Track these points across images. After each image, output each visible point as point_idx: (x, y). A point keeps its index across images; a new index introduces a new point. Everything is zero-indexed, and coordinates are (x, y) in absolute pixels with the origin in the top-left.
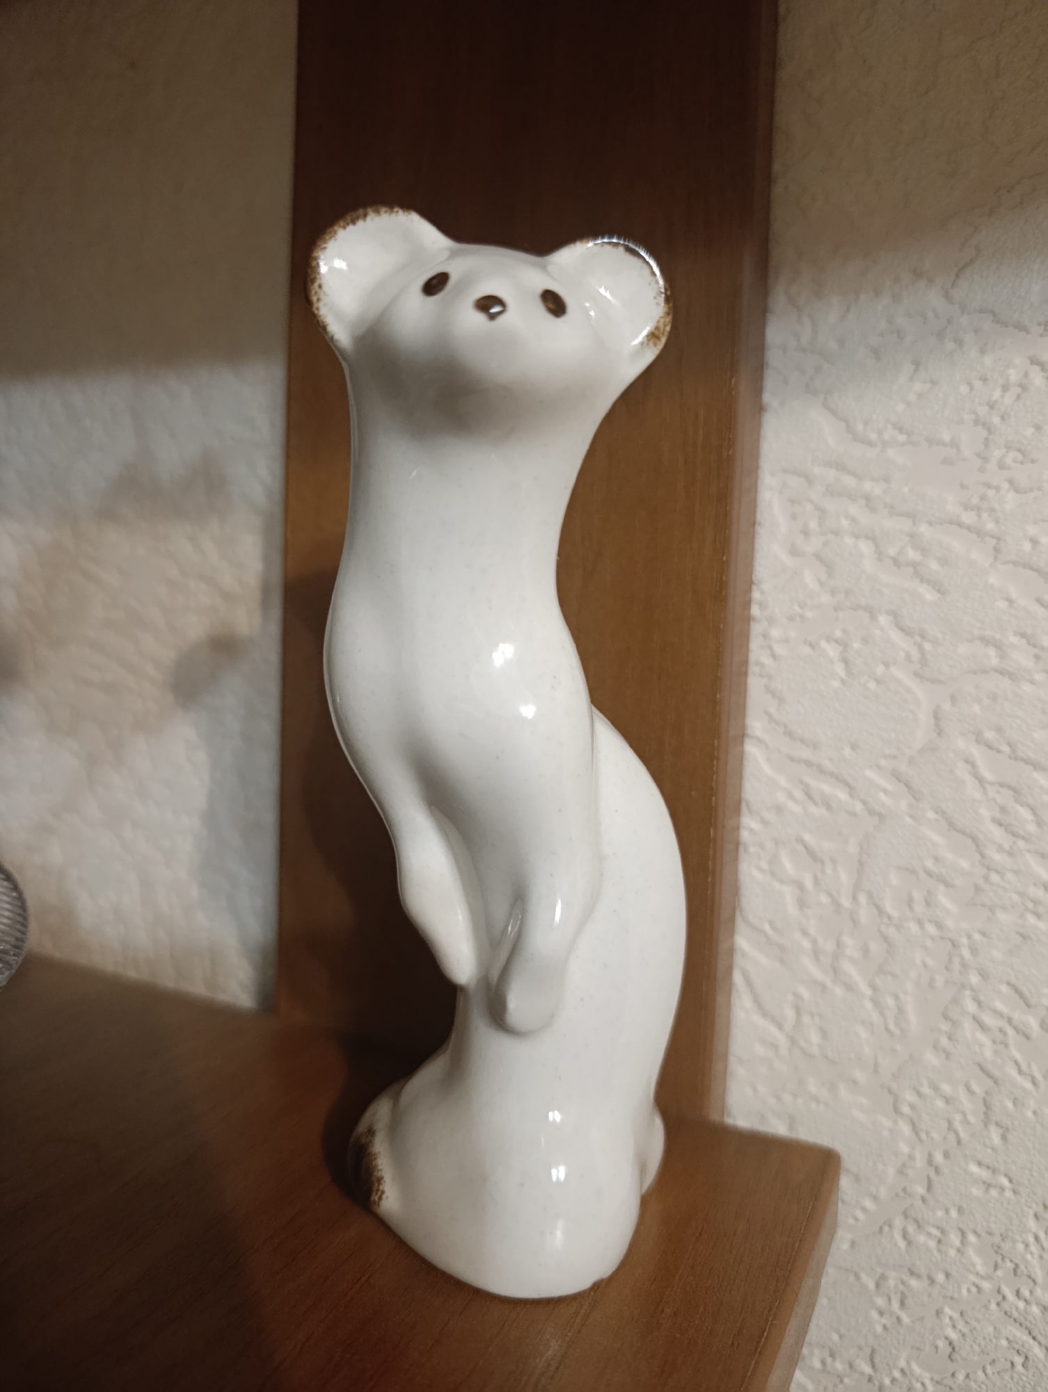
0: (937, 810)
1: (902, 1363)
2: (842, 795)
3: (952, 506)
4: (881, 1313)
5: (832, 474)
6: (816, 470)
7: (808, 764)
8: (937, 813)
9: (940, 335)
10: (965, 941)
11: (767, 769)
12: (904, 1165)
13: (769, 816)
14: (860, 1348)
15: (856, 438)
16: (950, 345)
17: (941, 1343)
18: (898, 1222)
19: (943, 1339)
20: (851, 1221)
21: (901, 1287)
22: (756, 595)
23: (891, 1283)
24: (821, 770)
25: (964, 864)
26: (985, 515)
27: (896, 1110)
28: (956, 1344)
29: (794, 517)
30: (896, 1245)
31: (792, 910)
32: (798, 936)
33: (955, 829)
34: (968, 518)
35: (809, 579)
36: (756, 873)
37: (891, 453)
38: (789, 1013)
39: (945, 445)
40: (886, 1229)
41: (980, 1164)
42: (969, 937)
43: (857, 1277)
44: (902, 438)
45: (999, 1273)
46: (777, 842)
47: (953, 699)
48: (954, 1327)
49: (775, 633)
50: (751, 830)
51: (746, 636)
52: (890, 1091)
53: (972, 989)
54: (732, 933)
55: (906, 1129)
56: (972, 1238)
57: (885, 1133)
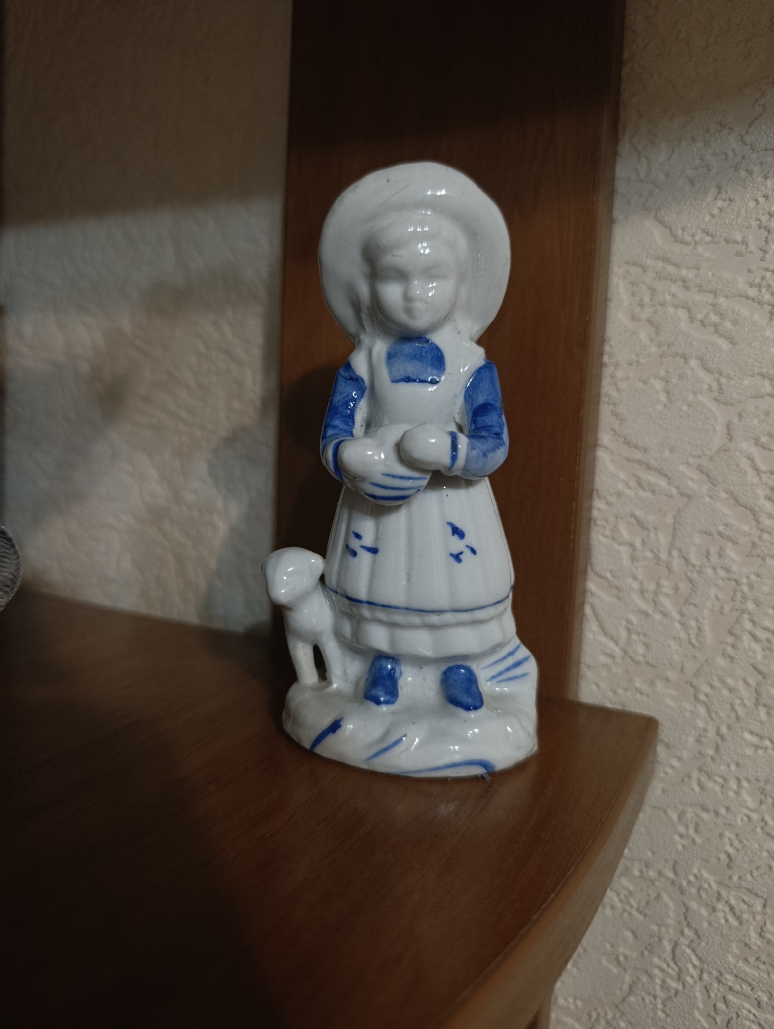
0: (727, 492)
1: (695, 871)
2: (663, 483)
3: (741, 284)
4: (681, 836)
5: (660, 264)
6: (649, 262)
7: (640, 462)
8: (727, 493)
9: (736, 168)
10: (745, 580)
11: (611, 467)
12: (700, 736)
13: (613, 499)
14: (666, 861)
15: (677, 240)
16: (743, 174)
17: (723, 856)
18: (695, 774)
19: (724, 853)
20: (662, 775)
21: (695, 818)
22: (607, 348)
23: (689, 815)
24: (649, 467)
25: (746, 528)
26: (764, 290)
27: (696, 698)
28: (733, 855)
29: (633, 294)
30: (693, 790)
31: (626, 562)
32: (630, 580)
33: (739, 504)
34: (752, 292)
35: (643, 335)
36: (602, 539)
37: (700, 249)
38: (623, 633)
39: (738, 243)
40: (686, 779)
41: (751, 732)
42: (748, 577)
43: (666, 813)
44: (708, 239)
45: (763, 807)
46: (617, 517)
47: (740, 416)
48: (731, 845)
49: (620, 374)
50: (600, 510)
51: (599, 377)
52: (692, 685)
53: (749, 614)
54: (585, 579)
55: (702, 711)
56: (745, 784)
57: (688, 714)
